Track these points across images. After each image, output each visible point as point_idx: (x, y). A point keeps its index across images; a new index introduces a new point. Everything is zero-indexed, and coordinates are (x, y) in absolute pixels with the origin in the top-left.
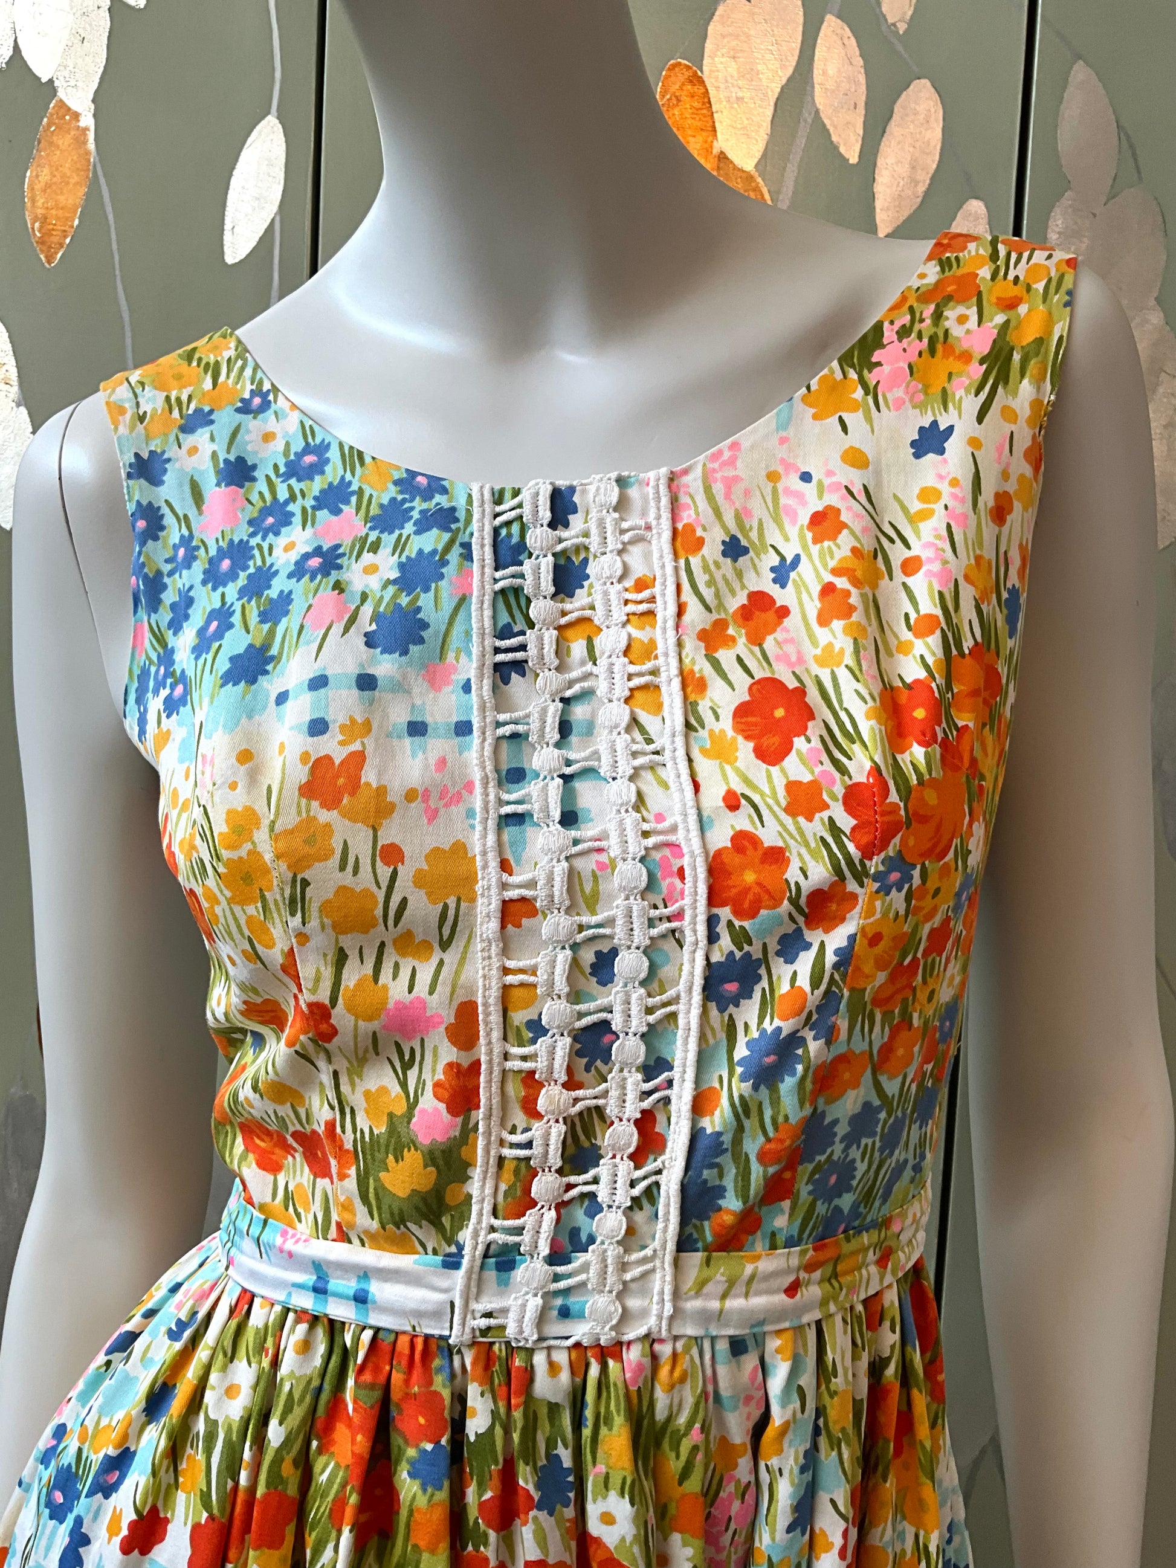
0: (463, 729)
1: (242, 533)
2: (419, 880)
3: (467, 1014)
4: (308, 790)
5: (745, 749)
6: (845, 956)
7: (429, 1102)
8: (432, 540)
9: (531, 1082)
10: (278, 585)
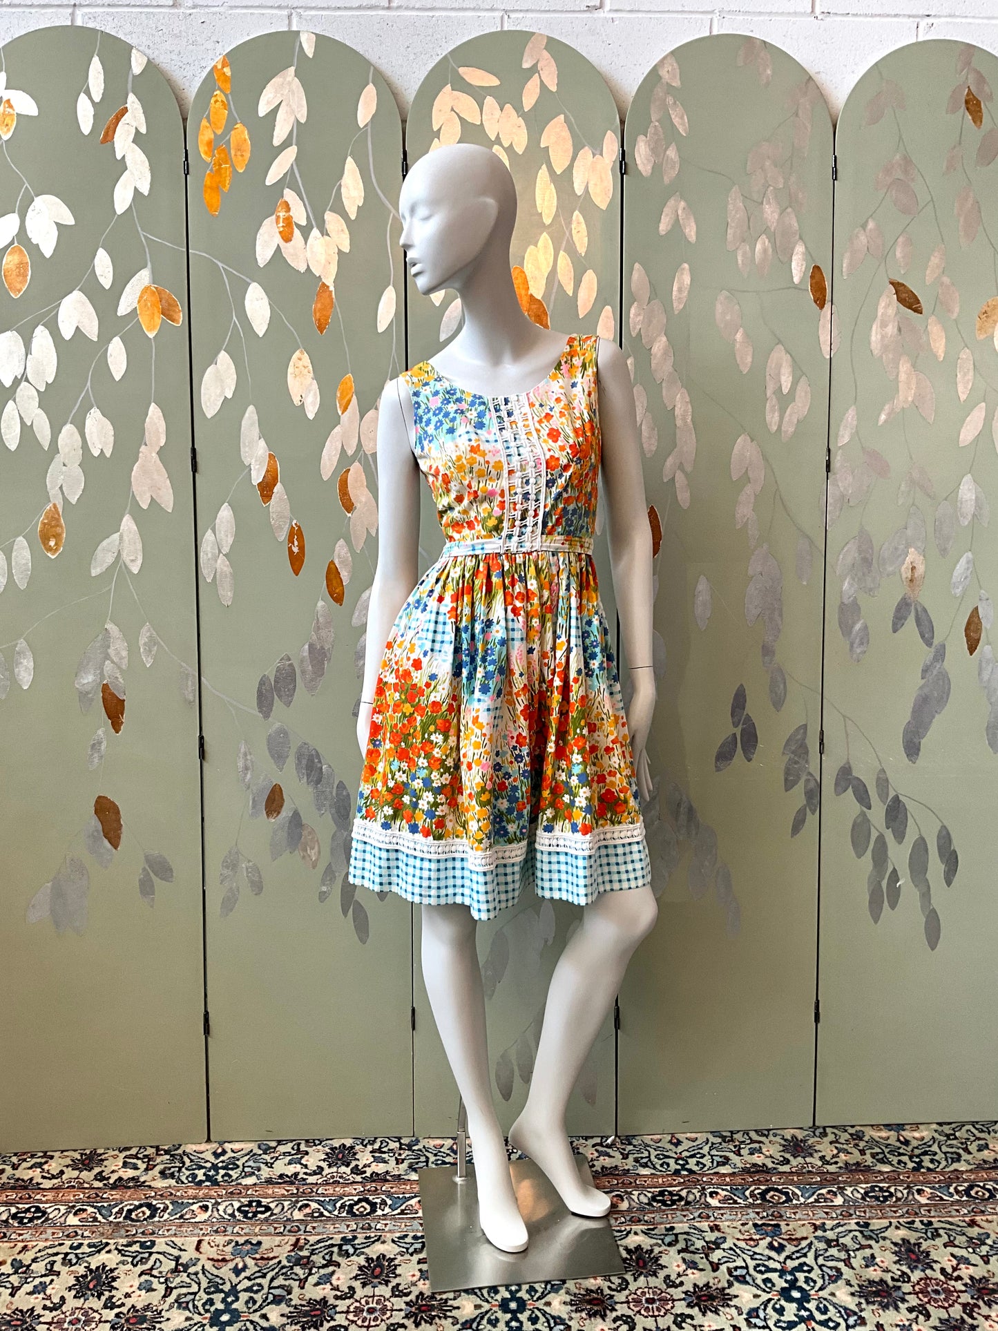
0: (496, 441)
1: (440, 405)
2: (493, 467)
3: (503, 491)
4: (471, 451)
5: (550, 441)
6: (570, 476)
7: (496, 509)
8: (482, 408)
9: (515, 504)
10: (451, 415)
